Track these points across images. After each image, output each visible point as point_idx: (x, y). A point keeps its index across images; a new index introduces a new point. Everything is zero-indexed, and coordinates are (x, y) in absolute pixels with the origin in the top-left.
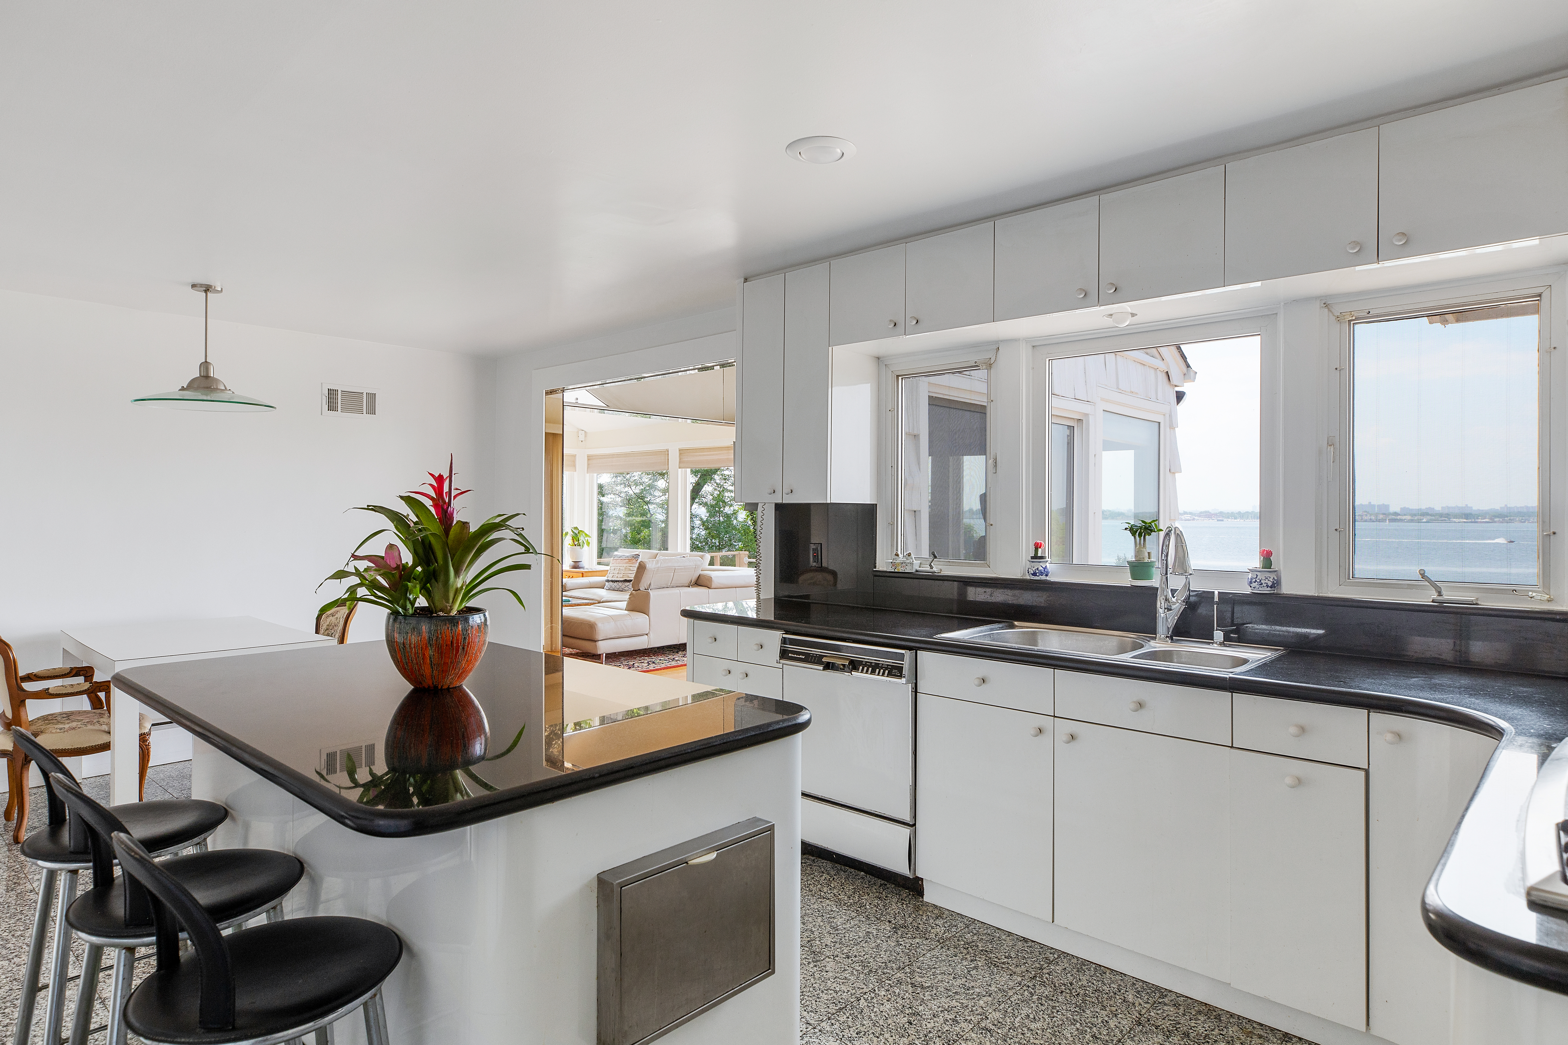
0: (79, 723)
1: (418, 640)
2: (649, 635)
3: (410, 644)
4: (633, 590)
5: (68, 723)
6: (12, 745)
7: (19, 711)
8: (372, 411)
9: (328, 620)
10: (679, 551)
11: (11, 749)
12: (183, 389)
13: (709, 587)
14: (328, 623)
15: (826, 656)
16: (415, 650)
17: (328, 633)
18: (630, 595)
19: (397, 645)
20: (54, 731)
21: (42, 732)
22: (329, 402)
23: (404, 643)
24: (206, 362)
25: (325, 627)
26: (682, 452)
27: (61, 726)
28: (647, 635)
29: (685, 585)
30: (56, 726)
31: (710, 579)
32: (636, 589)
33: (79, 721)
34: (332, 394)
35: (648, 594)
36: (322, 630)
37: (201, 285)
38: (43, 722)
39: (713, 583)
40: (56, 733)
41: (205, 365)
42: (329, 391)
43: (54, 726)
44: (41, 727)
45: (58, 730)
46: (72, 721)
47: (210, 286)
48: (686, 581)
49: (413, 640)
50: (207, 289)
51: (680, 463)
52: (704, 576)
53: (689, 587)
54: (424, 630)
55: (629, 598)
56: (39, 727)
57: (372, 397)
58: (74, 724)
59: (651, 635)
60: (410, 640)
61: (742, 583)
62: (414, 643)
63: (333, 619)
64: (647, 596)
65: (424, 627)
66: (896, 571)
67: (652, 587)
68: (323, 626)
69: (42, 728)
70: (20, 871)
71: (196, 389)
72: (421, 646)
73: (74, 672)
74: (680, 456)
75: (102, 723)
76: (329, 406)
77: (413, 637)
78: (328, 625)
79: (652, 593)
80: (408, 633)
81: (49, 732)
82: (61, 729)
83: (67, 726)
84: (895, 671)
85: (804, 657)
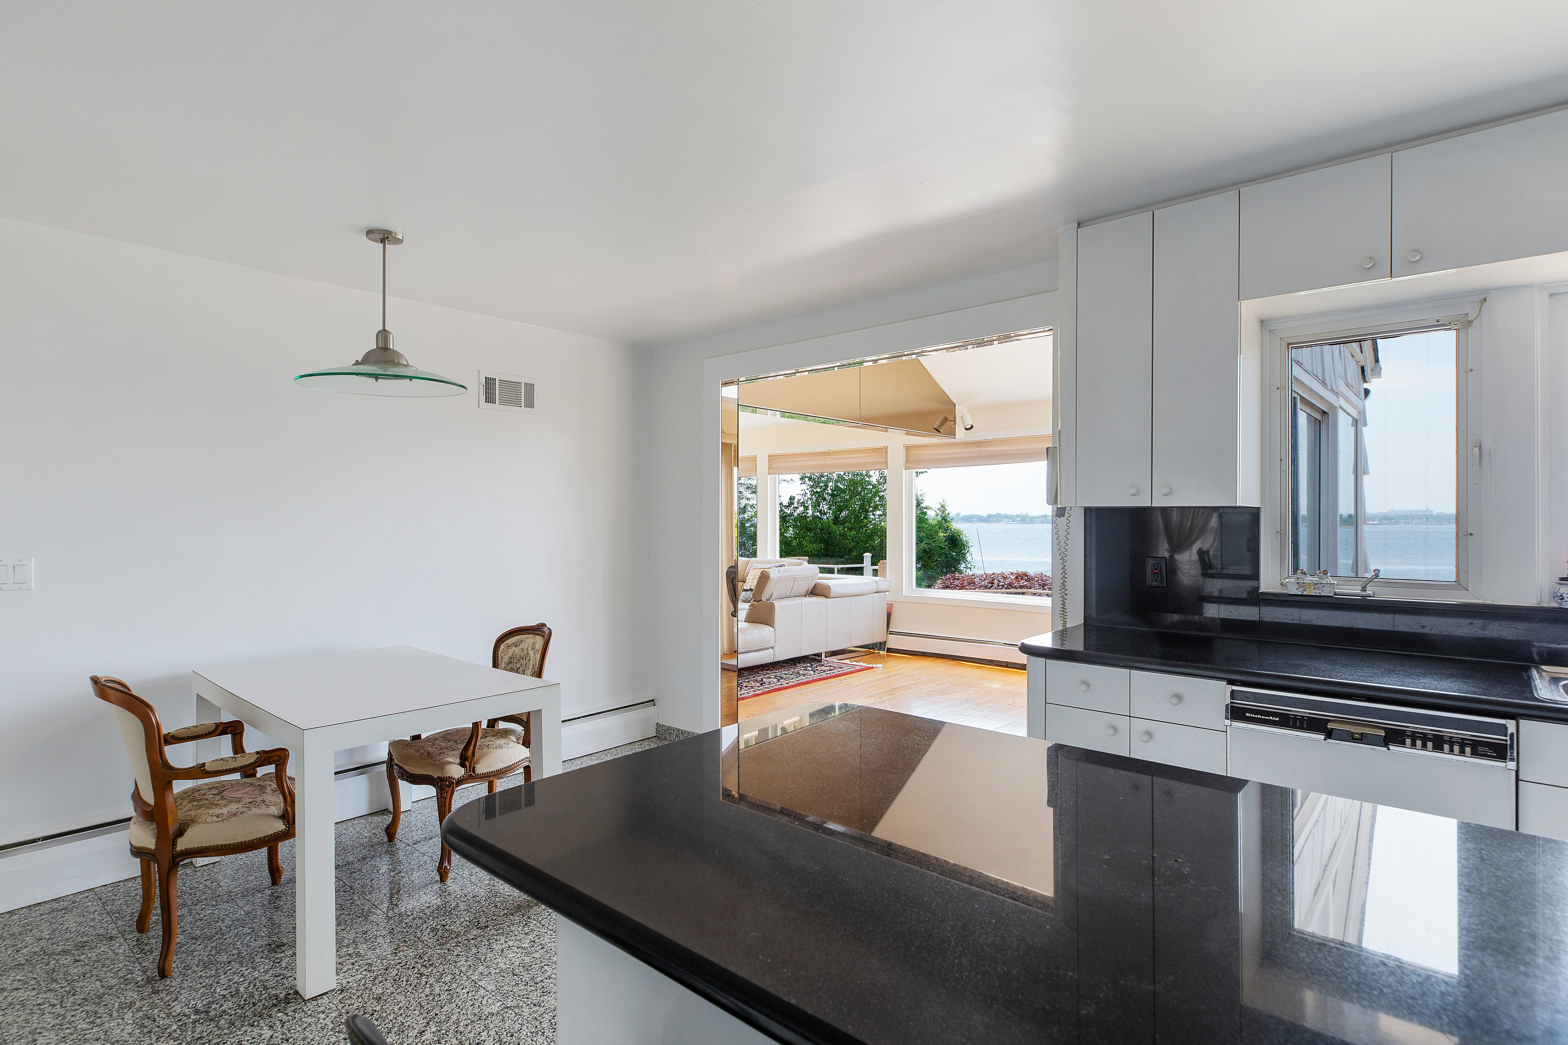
0: (240, 805)
2: (774, 648)
4: (754, 601)
5: (225, 806)
6: (154, 841)
7: (164, 795)
8: (530, 404)
9: (511, 651)
10: (769, 558)
11: (153, 847)
12: (357, 363)
13: (827, 596)
14: (510, 655)
15: (1330, 721)
17: (511, 668)
18: (750, 606)
20: (209, 820)
21: (192, 821)
22: (486, 392)
24: (384, 330)
25: (506, 659)
26: (771, 458)
27: (217, 811)
28: (772, 648)
29: (802, 594)
30: (211, 811)
31: (828, 588)
32: (758, 600)
33: (239, 800)
34: (489, 383)
35: (772, 605)
36: (503, 663)
37: (379, 231)
38: (191, 805)
39: (831, 592)
40: (213, 822)
41: (384, 334)
42: (486, 380)
43: (208, 811)
44: (190, 813)
45: (215, 819)
46: (230, 802)
47: (390, 232)
48: (803, 591)
50: (385, 237)
51: (769, 469)
52: (821, 585)
53: (805, 596)
55: (750, 610)
56: (186, 814)
57: (530, 387)
58: (233, 807)
59: (776, 648)
61: (857, 591)
63: (517, 650)
64: (771, 607)
66: (1305, 593)
67: (773, 597)
68: (504, 659)
69: (193, 813)
70: (181, 1038)
71: (375, 363)
73: (220, 729)
74: (769, 462)
75: (269, 804)
76: (486, 397)
78: (511, 658)
79: (778, 604)
81: (203, 821)
82: (218, 816)
83: (225, 811)
84: (1500, 752)
85: (1278, 719)
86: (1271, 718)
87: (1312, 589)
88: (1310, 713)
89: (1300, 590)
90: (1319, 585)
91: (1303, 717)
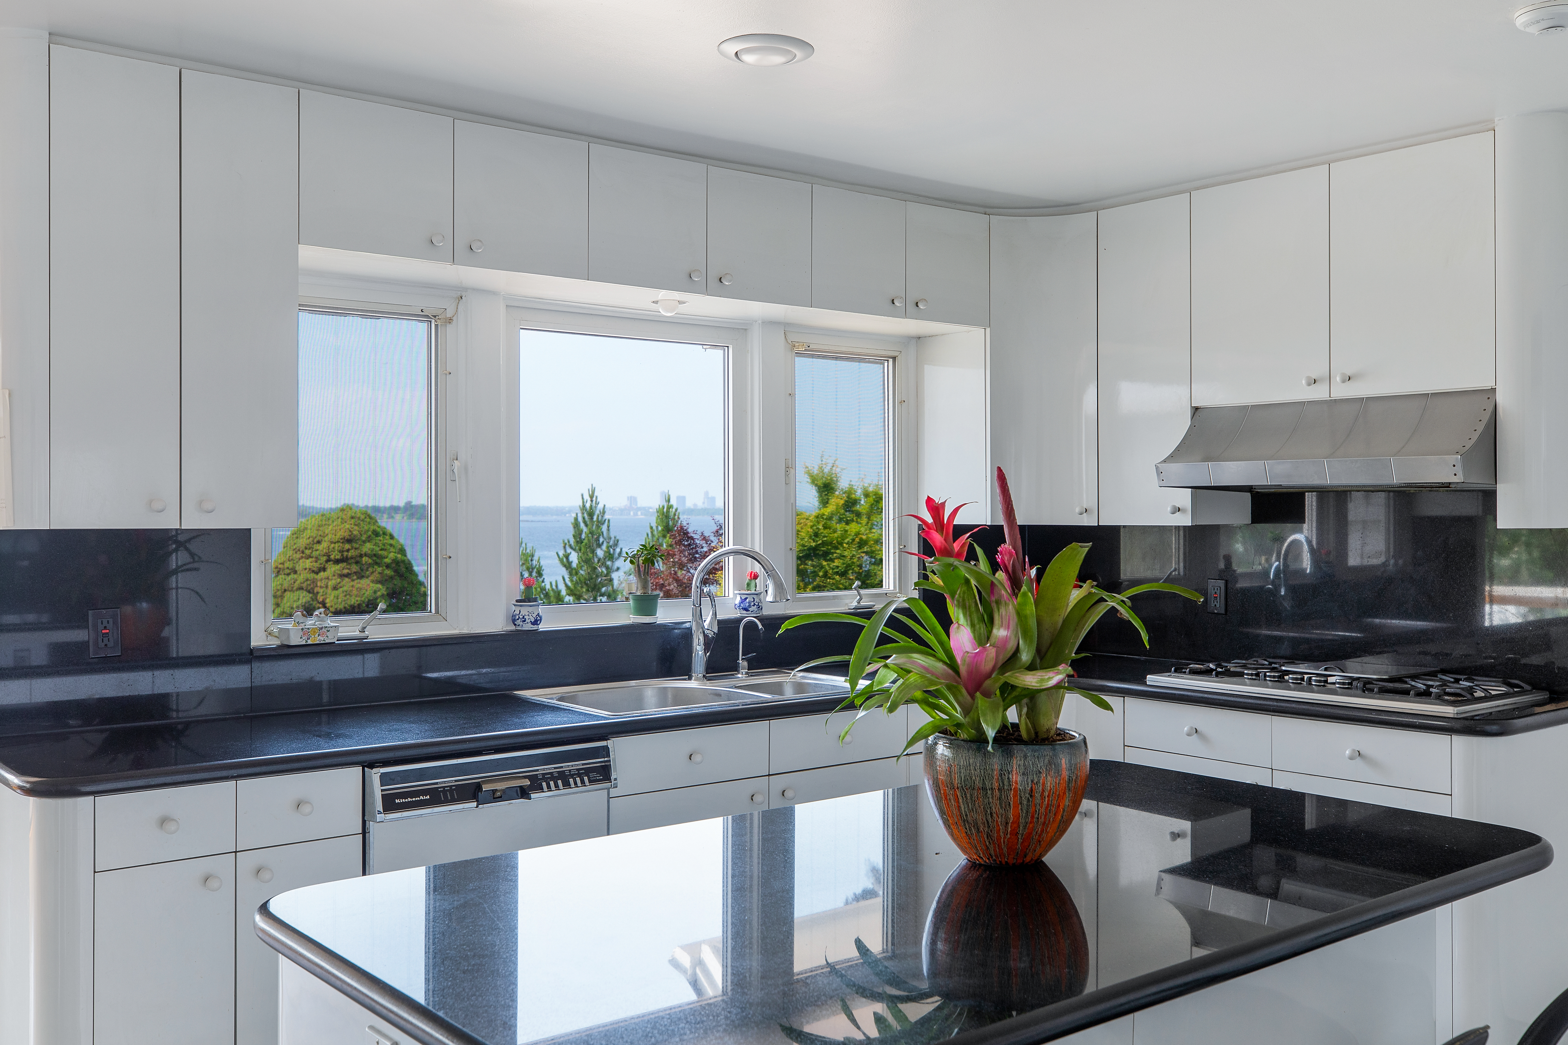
1: (1056, 782)
3: (1043, 791)
16: (1048, 800)
19: (1015, 796)
23: (1032, 790)
49: (1049, 784)
54: (1064, 766)
60: (1044, 784)
62: (1049, 788)
65: (1063, 761)
72: (1058, 793)
77: (1049, 778)
80: (1040, 772)
84: (603, 774)
85: (428, 797)
86: (421, 797)
87: (317, 636)
88: (456, 781)
89: (304, 638)
90: (323, 629)
91: (451, 786)
